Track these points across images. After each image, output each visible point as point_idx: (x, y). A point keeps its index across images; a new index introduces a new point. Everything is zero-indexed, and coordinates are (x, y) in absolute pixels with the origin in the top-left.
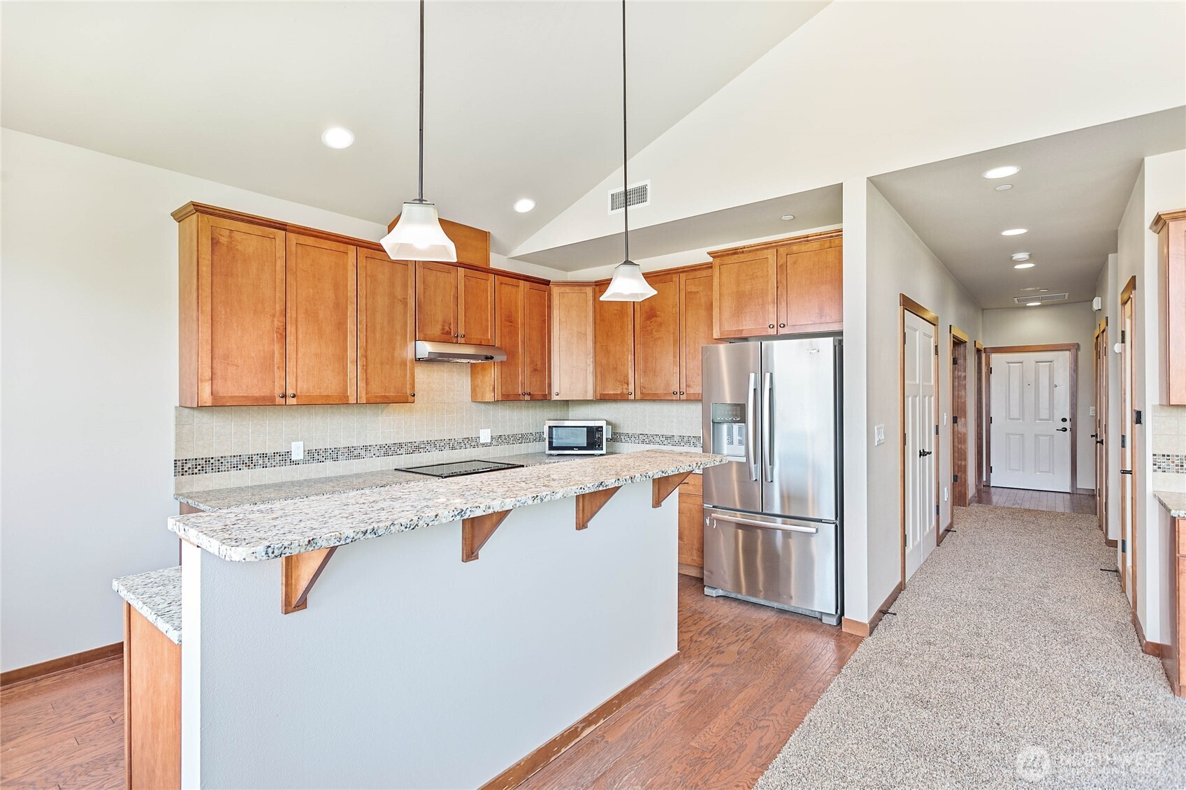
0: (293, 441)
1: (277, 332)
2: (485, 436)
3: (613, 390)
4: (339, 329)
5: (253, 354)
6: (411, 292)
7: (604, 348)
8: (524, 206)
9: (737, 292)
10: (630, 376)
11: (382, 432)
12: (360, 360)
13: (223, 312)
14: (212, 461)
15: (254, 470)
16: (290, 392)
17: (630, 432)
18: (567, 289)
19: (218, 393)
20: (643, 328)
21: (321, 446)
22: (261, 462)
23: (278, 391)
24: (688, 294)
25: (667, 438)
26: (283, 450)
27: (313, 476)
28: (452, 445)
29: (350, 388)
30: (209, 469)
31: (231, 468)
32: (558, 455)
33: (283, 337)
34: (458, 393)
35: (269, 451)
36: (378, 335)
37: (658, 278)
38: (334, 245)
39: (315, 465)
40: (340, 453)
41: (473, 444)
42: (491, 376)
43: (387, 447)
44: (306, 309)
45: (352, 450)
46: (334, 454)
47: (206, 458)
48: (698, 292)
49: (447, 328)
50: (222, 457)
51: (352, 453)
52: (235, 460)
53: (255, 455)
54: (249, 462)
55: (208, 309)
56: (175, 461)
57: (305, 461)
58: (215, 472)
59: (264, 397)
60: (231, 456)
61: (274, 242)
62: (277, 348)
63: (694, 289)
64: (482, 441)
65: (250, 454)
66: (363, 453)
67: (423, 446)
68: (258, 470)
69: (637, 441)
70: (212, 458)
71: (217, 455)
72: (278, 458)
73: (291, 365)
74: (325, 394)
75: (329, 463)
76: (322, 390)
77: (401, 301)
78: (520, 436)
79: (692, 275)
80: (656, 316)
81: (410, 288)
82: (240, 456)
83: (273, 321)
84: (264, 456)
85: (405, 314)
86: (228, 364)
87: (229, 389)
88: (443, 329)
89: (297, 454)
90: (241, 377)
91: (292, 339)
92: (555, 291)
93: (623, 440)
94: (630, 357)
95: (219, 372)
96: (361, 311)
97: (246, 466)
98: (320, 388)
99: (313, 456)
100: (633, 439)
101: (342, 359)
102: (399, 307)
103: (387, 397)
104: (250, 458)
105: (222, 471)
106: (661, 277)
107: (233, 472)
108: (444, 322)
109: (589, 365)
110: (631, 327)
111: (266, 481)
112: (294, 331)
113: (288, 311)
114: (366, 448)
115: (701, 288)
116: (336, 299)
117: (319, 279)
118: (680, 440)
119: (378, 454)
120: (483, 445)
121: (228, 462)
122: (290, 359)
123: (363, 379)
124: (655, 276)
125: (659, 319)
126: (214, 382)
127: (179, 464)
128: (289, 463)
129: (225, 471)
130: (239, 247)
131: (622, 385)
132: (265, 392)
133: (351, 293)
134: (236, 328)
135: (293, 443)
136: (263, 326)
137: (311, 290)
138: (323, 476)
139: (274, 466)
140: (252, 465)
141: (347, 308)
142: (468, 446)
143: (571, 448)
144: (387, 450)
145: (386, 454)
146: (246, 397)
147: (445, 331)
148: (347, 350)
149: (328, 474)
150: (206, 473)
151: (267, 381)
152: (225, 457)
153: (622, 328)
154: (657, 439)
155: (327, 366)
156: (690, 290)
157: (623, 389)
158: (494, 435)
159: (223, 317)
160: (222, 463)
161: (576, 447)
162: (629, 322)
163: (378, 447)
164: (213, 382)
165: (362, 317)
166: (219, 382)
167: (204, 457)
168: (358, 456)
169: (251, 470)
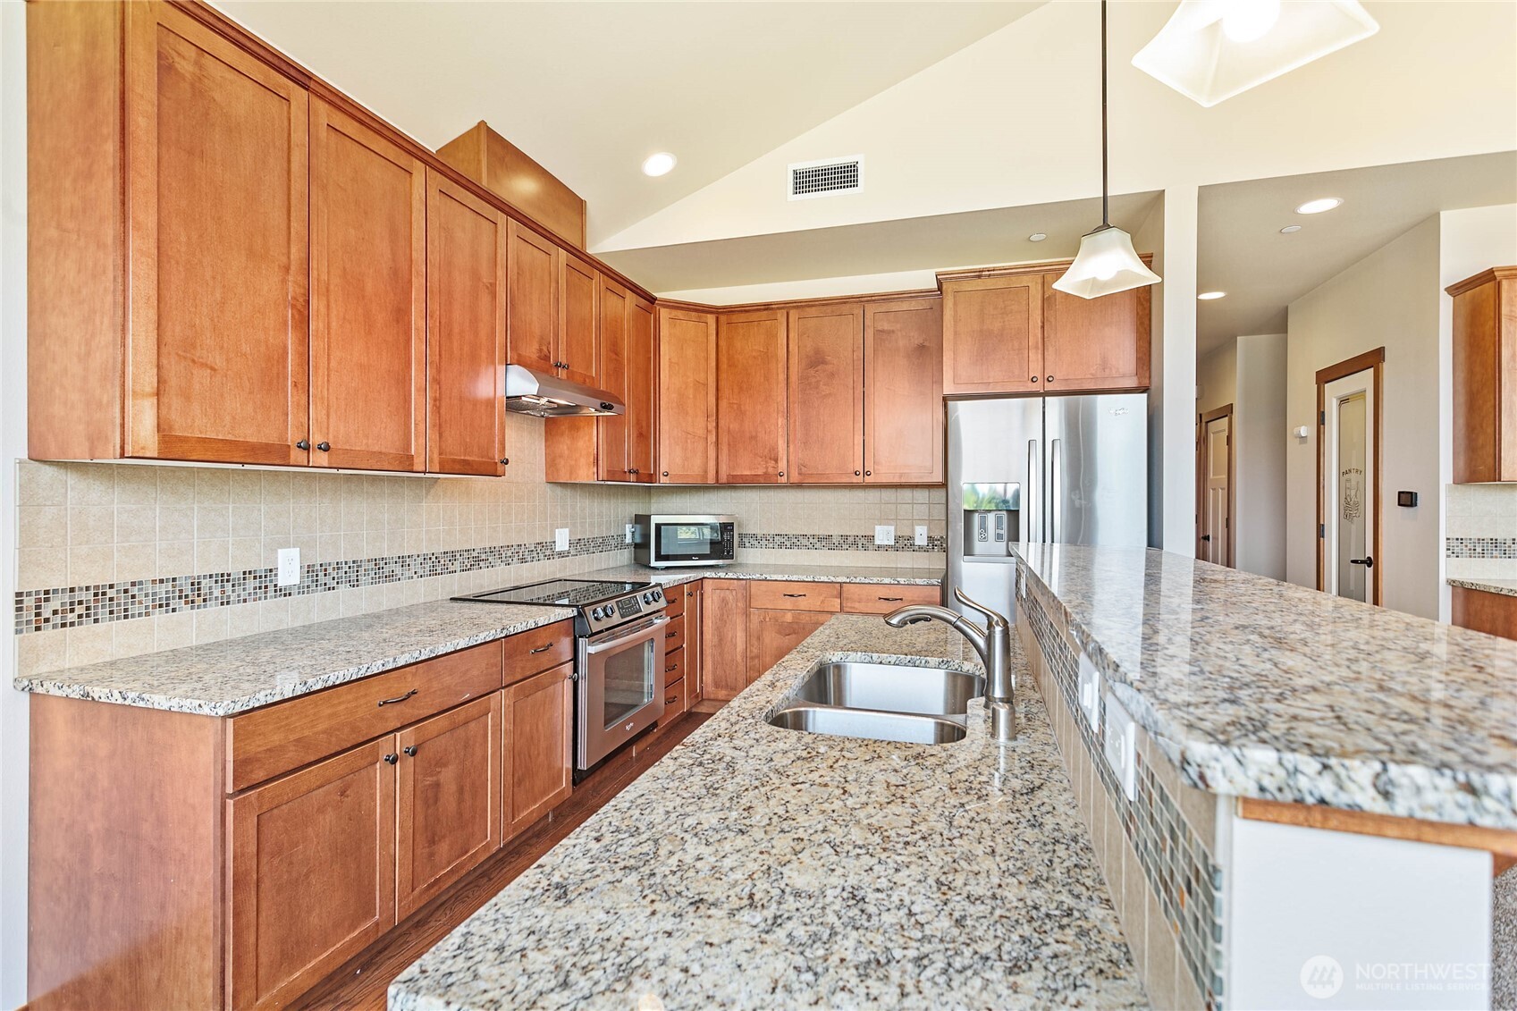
0: (280, 547)
1: (293, 306)
2: (562, 540)
3: (750, 469)
4: (398, 322)
5: (246, 348)
6: (501, 273)
7: (735, 406)
8: (658, 165)
9: (981, 331)
10: (780, 449)
11: (427, 532)
12: (431, 388)
13: (183, 239)
14: (110, 593)
15: (202, 610)
16: (316, 439)
17: (759, 532)
18: (680, 314)
19: (171, 428)
20: (804, 379)
21: (330, 558)
22: (217, 592)
23: (293, 437)
24: (879, 333)
25: (820, 539)
26: (261, 567)
27: (316, 618)
28: (522, 554)
29: (416, 441)
30: (102, 613)
31: (154, 607)
32: (667, 568)
33: (303, 320)
35: (235, 569)
36: (456, 344)
37: (829, 309)
38: (392, 152)
39: (318, 596)
40: (362, 571)
41: (548, 553)
42: (591, 438)
43: (434, 559)
44: (345, 269)
45: (382, 564)
46: (351, 573)
47: (97, 587)
48: (893, 331)
49: (545, 349)
50: (133, 584)
51: (382, 571)
52: (164, 590)
53: (205, 577)
54: (194, 594)
55: (150, 221)
56: (19, 595)
57: (303, 589)
58: (118, 618)
59: (267, 444)
60: (154, 581)
61: (285, 108)
62: (291, 340)
63: (886, 327)
64: (558, 549)
65: (196, 575)
66: (398, 570)
67: (484, 557)
68: (213, 609)
69: (771, 545)
70: (111, 586)
71: (122, 578)
72: (251, 583)
73: (317, 381)
74: (376, 449)
75: (344, 591)
76: (370, 441)
77: (488, 288)
79: (884, 307)
80: (824, 362)
81: (499, 267)
82: (174, 580)
83: (284, 281)
84: (224, 578)
85: (493, 312)
86: (193, 361)
87: (196, 423)
88: (540, 349)
89: (289, 575)
90: (222, 395)
91: (321, 325)
92: (664, 314)
93: (747, 544)
94: (782, 421)
95: (173, 382)
96: (432, 292)
97: (187, 603)
98: (367, 437)
99: (316, 576)
100: (764, 542)
101: (403, 381)
102: (485, 299)
103: (466, 462)
104: (196, 585)
105: (133, 616)
106: (835, 308)
107: (159, 616)
108: (542, 338)
109: (711, 431)
110: (782, 377)
111: (228, 633)
112: (323, 310)
113: (313, 264)
114: (402, 560)
115: (898, 326)
116: (394, 260)
117: (365, 212)
118: (842, 542)
119: (421, 572)
120: (560, 554)
121: (147, 595)
122: (316, 368)
123: (434, 426)
124: (823, 305)
125: (829, 367)
126: (164, 400)
127: (29, 602)
128: (273, 594)
129: (140, 615)
130: (217, 96)
131: (767, 462)
132: (269, 436)
133: (418, 256)
134: (211, 283)
135: (279, 551)
136: (266, 288)
137: (352, 231)
138: (334, 617)
139: (245, 601)
140: (199, 601)
141: (410, 281)
142: (541, 556)
143: (689, 557)
144: (437, 564)
145: (433, 572)
146: (230, 442)
147: (543, 352)
148: (410, 364)
149: (342, 612)
150: (96, 621)
151: (273, 413)
152: (141, 583)
153: (767, 378)
154: (805, 542)
155: (379, 392)
156: (880, 328)
157: (767, 468)
158: (573, 538)
159: (183, 249)
160: (133, 597)
161: (695, 556)
162: (780, 370)
163: (420, 560)
164: (162, 399)
165: (434, 306)
166: (175, 403)
167: (92, 585)
168: (390, 577)
169: (196, 610)
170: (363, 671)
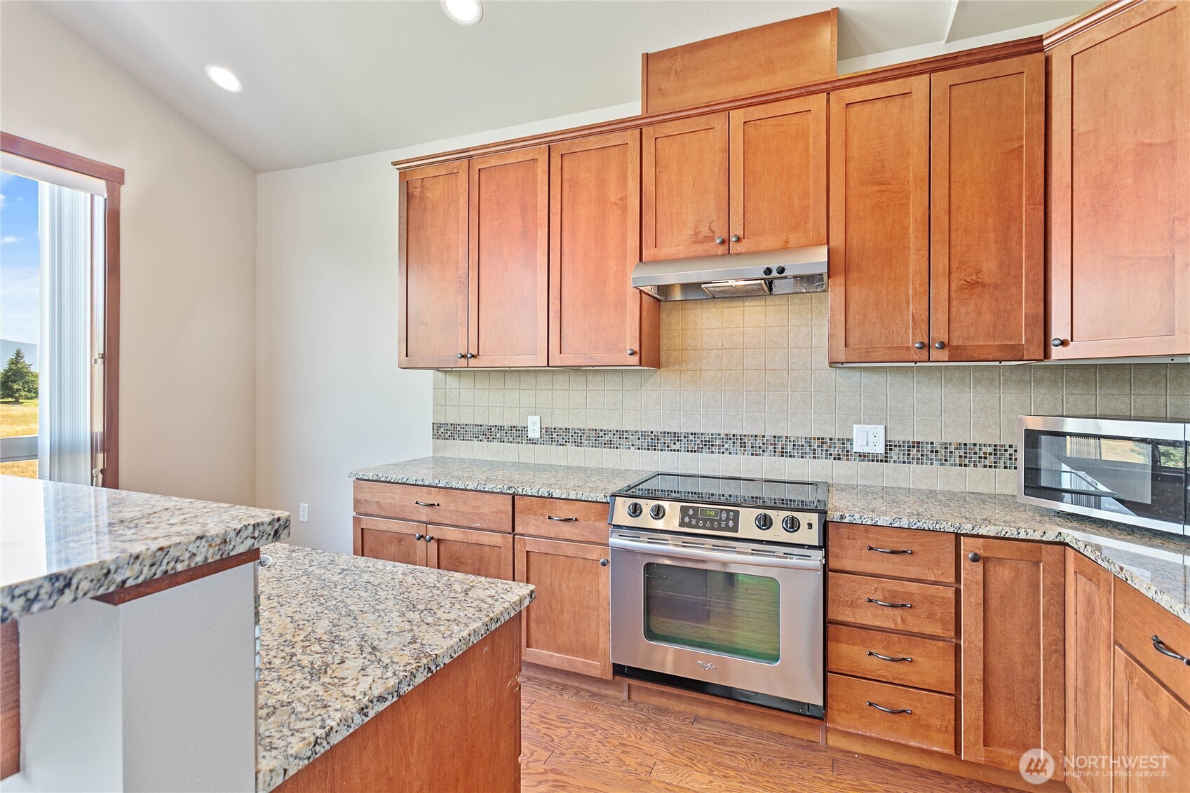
0: (530, 415)
2: (869, 438)
5: (440, 310)
6: (633, 184)
14: (459, 428)
15: (492, 443)
19: (412, 355)
21: (562, 424)
22: (499, 435)
23: (461, 351)
26: (520, 424)
29: (539, 344)
30: (456, 437)
31: (473, 438)
34: (796, 351)
35: (507, 424)
38: (521, 154)
39: (554, 448)
40: (585, 437)
43: (654, 436)
45: (601, 434)
46: (577, 437)
50: (466, 425)
51: (601, 439)
52: (477, 430)
53: (494, 425)
54: (488, 434)
56: (433, 423)
57: (542, 442)
58: (460, 440)
60: (474, 425)
61: (458, 177)
62: (460, 300)
64: (858, 447)
65: (490, 424)
66: (616, 439)
68: (496, 444)
70: (460, 425)
71: (463, 421)
72: (514, 433)
73: (472, 318)
75: (570, 448)
76: (506, 349)
77: (617, 204)
78: (990, 450)
81: (630, 180)
82: (481, 425)
84: (501, 428)
85: (623, 223)
86: (419, 323)
87: (420, 350)
88: (697, 234)
89: (534, 433)
90: (430, 336)
95: (412, 332)
97: (486, 438)
99: (551, 435)
102: (613, 215)
104: (490, 429)
105: (465, 440)
107: (474, 443)
117: (504, 206)
119: (638, 445)
120: (863, 457)
121: (471, 431)
123: (555, 332)
127: (435, 426)
128: (526, 441)
129: (468, 441)
130: (429, 195)
133: (542, 213)
135: (529, 417)
137: (495, 222)
139: (512, 443)
140: (491, 438)
141: (536, 234)
144: (655, 441)
145: (651, 447)
147: (701, 236)
150: (453, 440)
151: (452, 340)
152: (469, 425)
158: (896, 438)
160: (466, 431)
163: (640, 435)
164: (408, 342)
166: (412, 343)
167: (454, 423)
168: (610, 444)
169: (489, 443)
170: (405, 480)
